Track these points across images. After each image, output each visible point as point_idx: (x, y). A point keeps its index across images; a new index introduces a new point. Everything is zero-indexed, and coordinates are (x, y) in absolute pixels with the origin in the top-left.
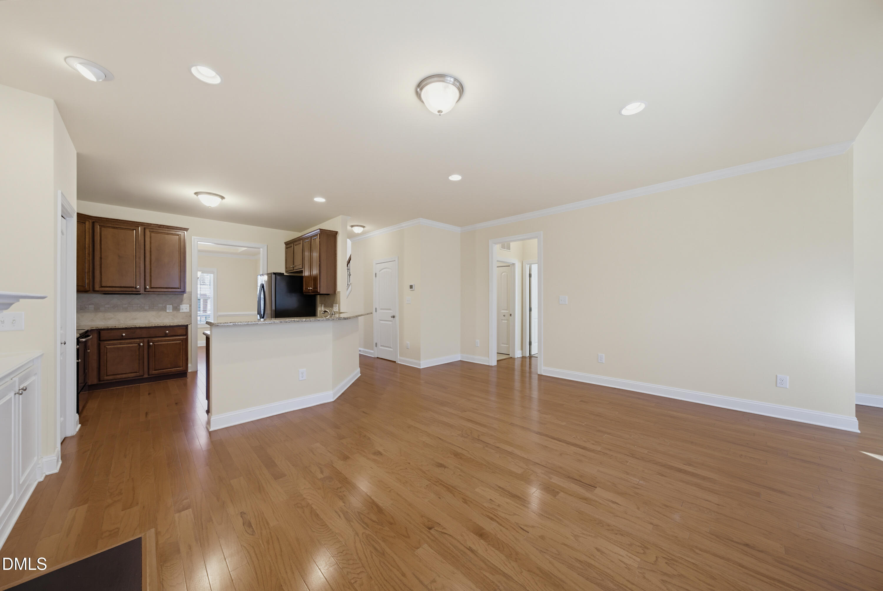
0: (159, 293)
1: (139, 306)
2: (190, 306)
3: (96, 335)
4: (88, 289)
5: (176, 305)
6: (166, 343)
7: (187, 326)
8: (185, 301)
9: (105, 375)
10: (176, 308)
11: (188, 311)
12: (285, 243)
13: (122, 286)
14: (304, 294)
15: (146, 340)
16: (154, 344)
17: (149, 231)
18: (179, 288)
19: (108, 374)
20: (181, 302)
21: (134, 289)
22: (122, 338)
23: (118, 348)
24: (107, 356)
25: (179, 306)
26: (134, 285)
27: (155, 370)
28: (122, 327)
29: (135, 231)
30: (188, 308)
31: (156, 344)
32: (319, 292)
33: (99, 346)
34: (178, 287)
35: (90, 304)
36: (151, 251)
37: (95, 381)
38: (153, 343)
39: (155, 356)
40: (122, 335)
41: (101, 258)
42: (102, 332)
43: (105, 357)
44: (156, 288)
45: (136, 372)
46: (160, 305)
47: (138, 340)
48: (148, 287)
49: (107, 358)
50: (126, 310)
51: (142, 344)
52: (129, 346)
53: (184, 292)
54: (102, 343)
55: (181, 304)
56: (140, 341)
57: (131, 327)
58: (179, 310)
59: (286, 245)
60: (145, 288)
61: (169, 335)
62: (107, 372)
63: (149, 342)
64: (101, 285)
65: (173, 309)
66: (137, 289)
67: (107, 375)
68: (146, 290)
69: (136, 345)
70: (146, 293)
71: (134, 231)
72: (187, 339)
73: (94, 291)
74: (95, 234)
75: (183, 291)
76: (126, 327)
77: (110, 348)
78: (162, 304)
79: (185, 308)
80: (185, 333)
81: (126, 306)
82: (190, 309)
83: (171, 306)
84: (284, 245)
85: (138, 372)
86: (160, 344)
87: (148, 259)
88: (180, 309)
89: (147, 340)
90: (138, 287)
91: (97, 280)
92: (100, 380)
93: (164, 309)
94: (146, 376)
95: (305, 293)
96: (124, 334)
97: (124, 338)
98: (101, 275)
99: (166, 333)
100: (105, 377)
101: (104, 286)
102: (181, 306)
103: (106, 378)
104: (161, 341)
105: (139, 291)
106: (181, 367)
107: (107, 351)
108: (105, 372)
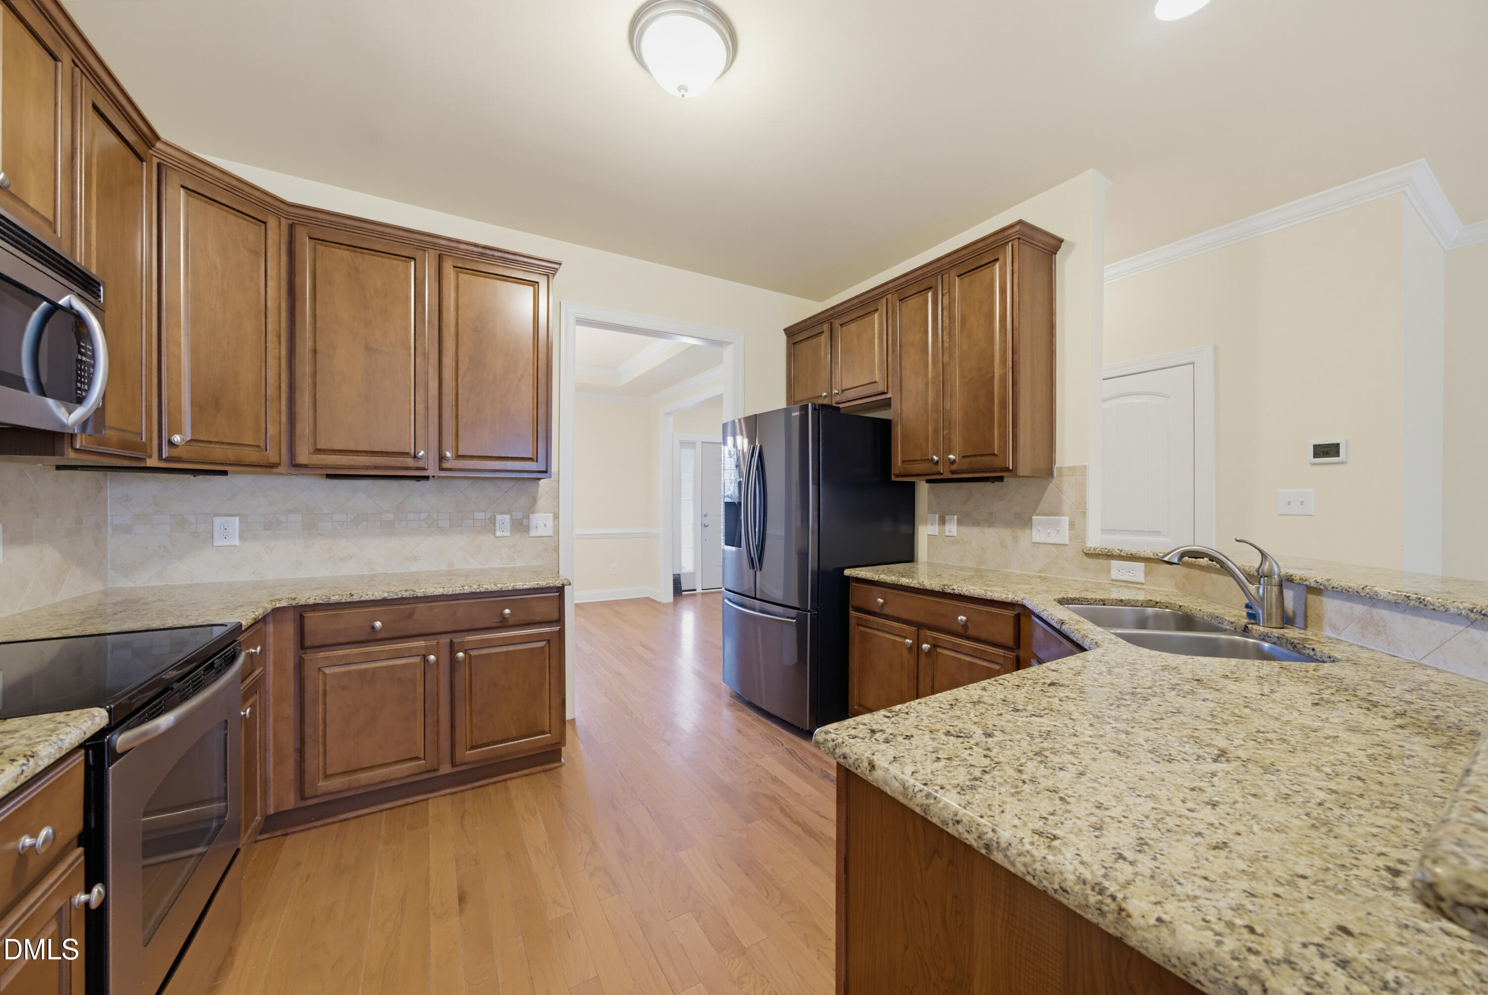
0: (477, 478)
1: (423, 516)
2: (556, 517)
3: (289, 629)
4: (274, 459)
5: (519, 515)
6: (505, 649)
7: (561, 590)
8: (542, 502)
9: (321, 776)
10: (521, 526)
11: (549, 532)
12: (785, 330)
13: (377, 448)
14: (894, 478)
15: (445, 640)
16: (470, 656)
17: (454, 267)
18: (531, 459)
19: (329, 772)
20: (531, 507)
21: (410, 462)
22: (373, 638)
23: (362, 674)
24: (325, 703)
25: (528, 518)
26: (410, 447)
27: (472, 748)
28: (372, 598)
29: (413, 263)
30: (550, 523)
31: (474, 653)
32: (1011, 468)
33: (300, 665)
34: (531, 456)
35: (290, 511)
36: (457, 334)
37: (290, 801)
38: (465, 652)
39: (471, 698)
40: (373, 628)
41: (315, 351)
42: (311, 618)
43: (321, 707)
44: (472, 457)
45: (417, 758)
46: (480, 515)
47: (420, 643)
48: (448, 454)
49: (325, 712)
50: (388, 528)
51: (432, 658)
52: (394, 666)
53: (546, 472)
54: (308, 656)
55: (533, 513)
56: (426, 647)
57: (400, 596)
58: (527, 529)
59: (788, 337)
60: (442, 458)
61: (510, 623)
62: (325, 765)
63: (452, 649)
64: (315, 443)
65: (511, 527)
66: (420, 459)
67: (327, 776)
68: (446, 465)
69: (417, 660)
70: (443, 474)
71: (410, 262)
72: (561, 634)
73: (297, 467)
74: (298, 265)
75: (544, 469)
76: (386, 595)
77: (335, 676)
78: (484, 512)
79: (541, 523)
80: (555, 616)
81: (391, 516)
82: (554, 526)
83: (508, 517)
84: (784, 338)
85: (422, 756)
86: (488, 654)
87: (448, 361)
88: (530, 527)
89: (448, 641)
90: (422, 453)
91: (304, 427)
92: (303, 798)
93: (490, 526)
94: (446, 769)
95: (898, 476)
96: (378, 624)
97: (379, 636)
98: (315, 410)
99: (504, 618)
100: (320, 784)
101: (324, 447)
102: (531, 516)
103: (323, 785)
104: (490, 644)
105: (424, 469)
106: (544, 733)
107: (325, 684)
108: (321, 764)
